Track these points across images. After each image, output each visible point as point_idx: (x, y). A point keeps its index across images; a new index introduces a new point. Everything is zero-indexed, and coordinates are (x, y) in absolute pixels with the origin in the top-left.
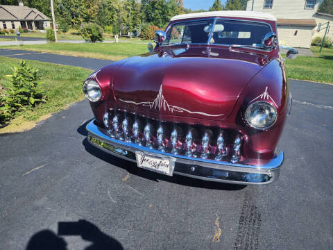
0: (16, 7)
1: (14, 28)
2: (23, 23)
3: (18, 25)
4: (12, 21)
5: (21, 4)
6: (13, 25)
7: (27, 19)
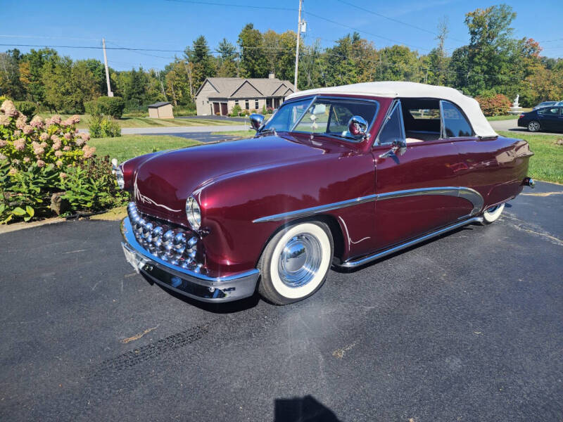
0: (266, 79)
1: (257, 108)
2: (269, 100)
3: (262, 103)
4: (257, 99)
5: (272, 76)
6: (257, 104)
7: (275, 95)
